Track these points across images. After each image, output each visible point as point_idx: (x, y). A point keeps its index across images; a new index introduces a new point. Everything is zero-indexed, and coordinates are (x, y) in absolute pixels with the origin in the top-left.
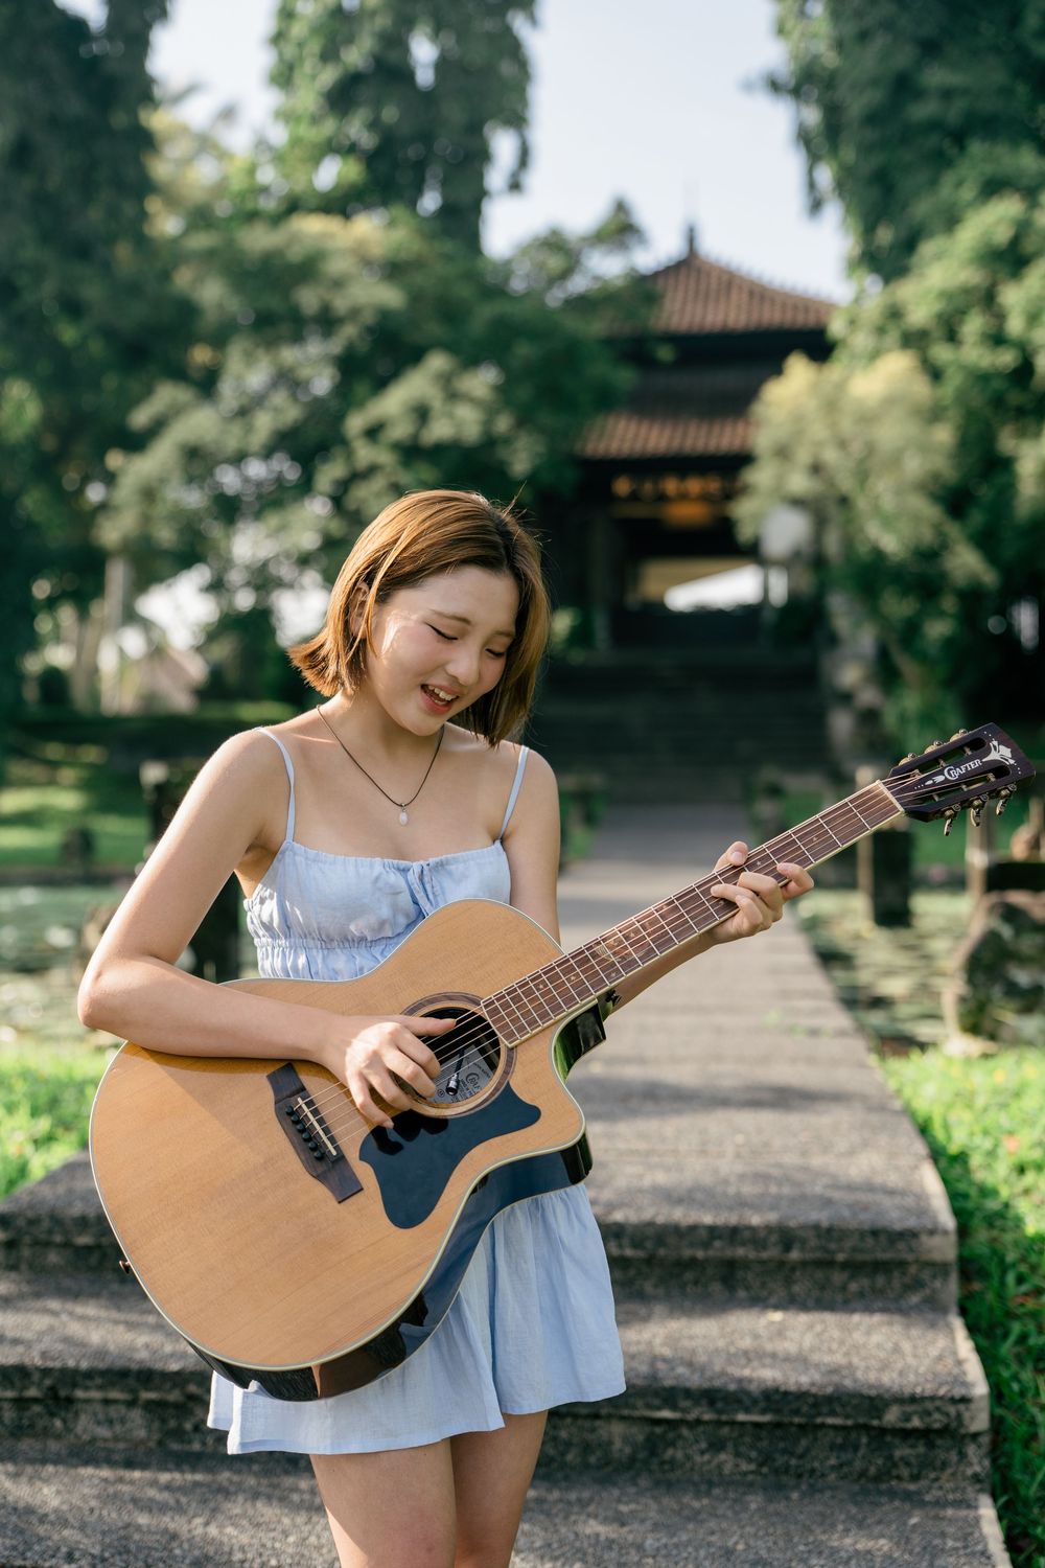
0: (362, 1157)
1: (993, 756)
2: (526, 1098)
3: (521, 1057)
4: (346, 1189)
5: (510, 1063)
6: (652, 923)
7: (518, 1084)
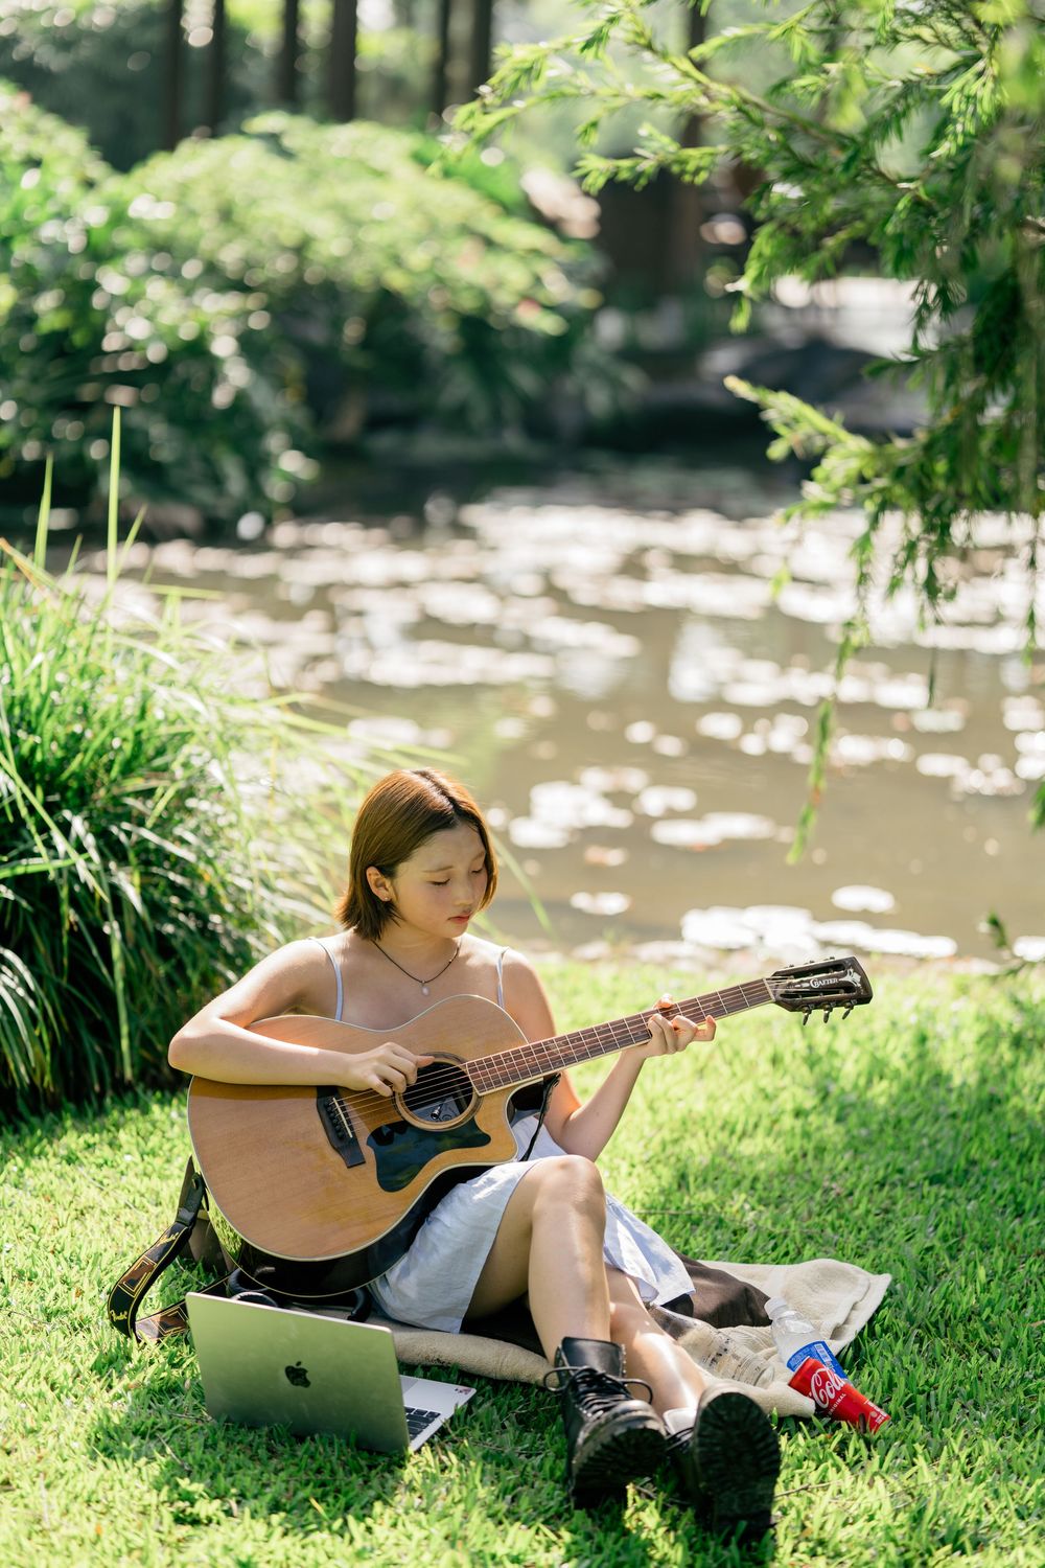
0: (368, 1144)
1: (847, 978)
2: (483, 1129)
3: (485, 1104)
4: (354, 1160)
5: (477, 1106)
6: (606, 1032)
7: (479, 1119)
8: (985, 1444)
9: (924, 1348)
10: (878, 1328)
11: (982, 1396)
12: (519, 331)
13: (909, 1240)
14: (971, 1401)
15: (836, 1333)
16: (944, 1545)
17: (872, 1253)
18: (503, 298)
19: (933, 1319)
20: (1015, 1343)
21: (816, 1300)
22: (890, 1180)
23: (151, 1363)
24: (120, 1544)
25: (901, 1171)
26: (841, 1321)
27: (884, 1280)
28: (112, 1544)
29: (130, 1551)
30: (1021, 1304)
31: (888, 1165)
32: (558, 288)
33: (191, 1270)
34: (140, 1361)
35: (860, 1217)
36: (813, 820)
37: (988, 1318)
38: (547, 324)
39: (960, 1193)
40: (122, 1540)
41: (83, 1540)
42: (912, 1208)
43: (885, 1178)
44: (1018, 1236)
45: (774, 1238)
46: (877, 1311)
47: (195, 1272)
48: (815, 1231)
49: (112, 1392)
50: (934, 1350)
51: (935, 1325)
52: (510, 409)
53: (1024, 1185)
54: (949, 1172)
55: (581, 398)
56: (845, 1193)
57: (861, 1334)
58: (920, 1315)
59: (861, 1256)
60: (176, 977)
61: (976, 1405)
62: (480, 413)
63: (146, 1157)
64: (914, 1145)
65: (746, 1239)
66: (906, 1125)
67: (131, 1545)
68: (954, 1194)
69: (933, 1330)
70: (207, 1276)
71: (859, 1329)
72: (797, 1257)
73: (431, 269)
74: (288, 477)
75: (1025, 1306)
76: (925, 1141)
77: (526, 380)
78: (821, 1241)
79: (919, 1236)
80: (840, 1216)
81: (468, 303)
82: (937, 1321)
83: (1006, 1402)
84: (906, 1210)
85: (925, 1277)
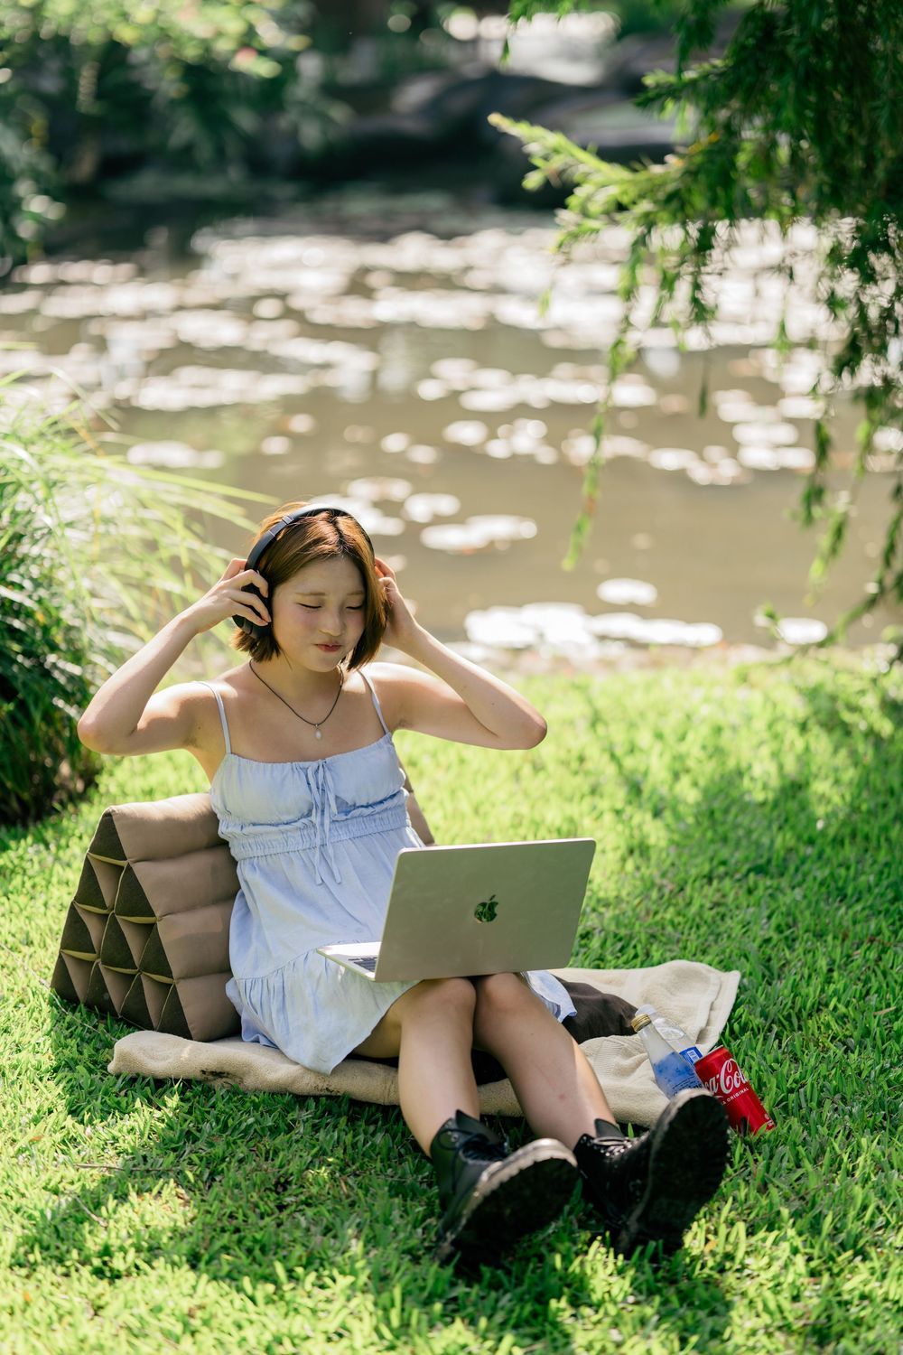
8: (864, 1141)
9: (784, 1045)
10: (736, 1027)
11: (848, 1090)
12: (237, 75)
13: (745, 933)
14: (838, 1096)
15: (701, 1036)
16: (845, 1250)
17: (715, 949)
18: (223, 46)
19: (785, 1013)
20: (867, 1033)
21: (676, 1003)
22: (715, 874)
23: (50, 1112)
24: (51, 1310)
25: (724, 863)
26: (703, 1024)
27: (733, 978)
28: (41, 1310)
29: (61, 1318)
30: (864, 992)
31: (712, 859)
32: (271, 35)
33: (73, 1011)
34: (39, 1111)
35: (695, 915)
36: (588, 528)
37: (835, 1008)
38: (263, 68)
39: (784, 882)
40: (52, 1308)
41: (12, 1308)
42: (743, 900)
43: (711, 871)
44: (847, 922)
45: (620, 940)
46: (734, 1010)
47: (78, 1014)
48: (656, 930)
49: (17, 1146)
50: (794, 1045)
51: (788, 1018)
52: (232, 147)
53: (843, 872)
54: (769, 861)
55: (294, 133)
56: (677, 889)
57: (723, 1034)
58: (772, 1010)
59: (704, 952)
60: (20, 716)
61: (843, 1099)
62: (205, 152)
63: (10, 896)
64: (732, 836)
65: (595, 943)
66: (718, 815)
67: (61, 1312)
68: (779, 884)
69: (786, 1023)
70: (89, 1017)
71: (720, 1029)
72: (647, 960)
73: (154, 22)
74: (38, 218)
75: (868, 993)
76: (741, 832)
77: (245, 119)
78: (664, 939)
79: (755, 928)
80: (679, 914)
81: (191, 53)
82: (789, 1015)
83: (873, 1094)
84: (738, 902)
85: (769, 972)
